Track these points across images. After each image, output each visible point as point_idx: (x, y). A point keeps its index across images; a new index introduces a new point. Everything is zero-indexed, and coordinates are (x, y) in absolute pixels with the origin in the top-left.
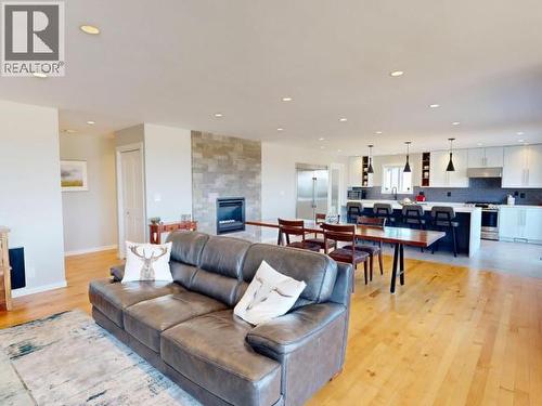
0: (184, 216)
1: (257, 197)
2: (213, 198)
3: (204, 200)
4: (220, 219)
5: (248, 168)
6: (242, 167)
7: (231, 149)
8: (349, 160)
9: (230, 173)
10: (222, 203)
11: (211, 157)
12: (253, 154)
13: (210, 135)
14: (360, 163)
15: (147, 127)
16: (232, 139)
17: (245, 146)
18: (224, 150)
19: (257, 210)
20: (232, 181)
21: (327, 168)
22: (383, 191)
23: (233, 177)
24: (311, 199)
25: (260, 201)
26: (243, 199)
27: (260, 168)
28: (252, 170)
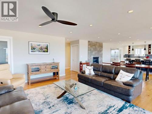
0: (86, 61)
1: (102, 57)
2: (92, 57)
3: (90, 57)
4: (93, 62)
5: (100, 49)
6: (98, 49)
7: (96, 45)
8: (124, 47)
9: (96, 51)
10: (94, 58)
11: (92, 47)
12: (101, 46)
13: (92, 42)
14: (128, 48)
15: (80, 40)
16: (97, 42)
17: (99, 44)
18: (95, 45)
19: (102, 60)
20: (97, 53)
21: (118, 49)
22: (135, 56)
23: (96, 52)
24: (114, 58)
25: (102, 58)
26: (98, 57)
27: (102, 50)
28: (101, 50)
